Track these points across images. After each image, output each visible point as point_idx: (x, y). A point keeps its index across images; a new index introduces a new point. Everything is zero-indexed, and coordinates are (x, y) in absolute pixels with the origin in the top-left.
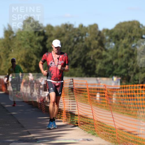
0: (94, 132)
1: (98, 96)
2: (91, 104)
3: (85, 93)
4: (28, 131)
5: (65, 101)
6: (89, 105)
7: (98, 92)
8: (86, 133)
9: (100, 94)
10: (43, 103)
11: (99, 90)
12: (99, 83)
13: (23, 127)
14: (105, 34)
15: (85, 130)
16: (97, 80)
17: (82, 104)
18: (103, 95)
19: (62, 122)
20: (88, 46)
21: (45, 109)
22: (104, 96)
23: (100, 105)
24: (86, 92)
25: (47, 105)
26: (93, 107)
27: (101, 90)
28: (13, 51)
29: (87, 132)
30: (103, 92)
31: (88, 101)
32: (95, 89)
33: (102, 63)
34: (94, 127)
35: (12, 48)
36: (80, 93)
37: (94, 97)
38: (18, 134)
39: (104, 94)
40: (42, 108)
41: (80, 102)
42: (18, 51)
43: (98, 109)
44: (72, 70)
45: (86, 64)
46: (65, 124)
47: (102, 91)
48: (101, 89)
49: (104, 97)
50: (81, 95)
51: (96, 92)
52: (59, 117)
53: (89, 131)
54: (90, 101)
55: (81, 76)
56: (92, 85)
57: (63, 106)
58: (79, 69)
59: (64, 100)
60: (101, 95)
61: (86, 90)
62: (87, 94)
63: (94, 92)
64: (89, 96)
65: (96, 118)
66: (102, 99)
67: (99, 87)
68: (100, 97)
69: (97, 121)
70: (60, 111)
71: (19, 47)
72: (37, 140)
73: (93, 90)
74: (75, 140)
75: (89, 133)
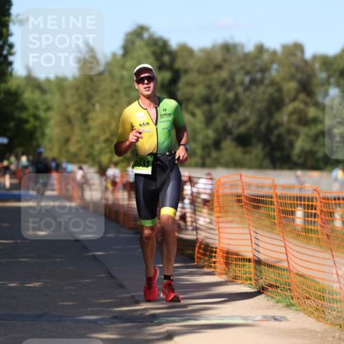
0: (291, 301)
1: (299, 213)
2: (283, 232)
4: (133, 297)
5: (221, 225)
6: (278, 235)
7: (301, 204)
8: (272, 302)
9: (306, 211)
11: (304, 201)
13: (121, 286)
14: (317, 66)
15: (268, 296)
18: (313, 211)
19: (214, 275)
20: (276, 95)
22: (315, 214)
23: (306, 234)
24: (271, 205)
26: (288, 242)
28: (97, 106)
29: (274, 300)
30: (312, 205)
31: (277, 227)
32: (295, 199)
33: (307, 135)
34: (289, 289)
35: (97, 98)
36: (258, 208)
37: (291, 217)
38: (111, 302)
39: (315, 209)
42: (112, 107)
44: (238, 153)
45: (274, 139)
46: (222, 280)
47: (310, 203)
49: (315, 217)
51: (297, 204)
52: (206, 263)
53: (277, 298)
54: (280, 228)
55: (261, 167)
56: (287, 188)
57: (217, 237)
58: (257, 150)
59: (218, 223)
60: (308, 213)
61: (272, 200)
62: (274, 209)
63: (291, 204)
64: (279, 215)
65: (294, 268)
66: (311, 221)
67: (303, 194)
68: (305, 217)
69: (297, 274)
70: (208, 250)
71: (112, 97)
72: (154, 316)
73: (291, 200)
74: (245, 318)
75: (278, 302)
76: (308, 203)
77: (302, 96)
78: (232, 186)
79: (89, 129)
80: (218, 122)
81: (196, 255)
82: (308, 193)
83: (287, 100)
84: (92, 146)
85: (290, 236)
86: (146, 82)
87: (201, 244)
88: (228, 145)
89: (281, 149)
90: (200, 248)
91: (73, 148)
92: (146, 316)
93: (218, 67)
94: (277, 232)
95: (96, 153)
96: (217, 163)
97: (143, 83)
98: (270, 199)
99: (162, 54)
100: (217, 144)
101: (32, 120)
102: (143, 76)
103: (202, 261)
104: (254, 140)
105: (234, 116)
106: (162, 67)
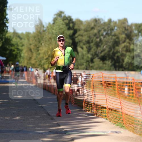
0: (123, 125)
1: (126, 89)
4: (58, 123)
6: (118, 98)
7: (127, 85)
8: (115, 126)
9: (129, 88)
10: (72, 96)
11: (128, 84)
12: (127, 77)
13: (53, 119)
15: (113, 123)
16: (125, 74)
17: (110, 97)
21: (74, 101)
22: (133, 89)
23: (129, 98)
24: (115, 85)
25: (76, 98)
26: (122, 101)
27: (130, 84)
28: (43, 44)
29: (116, 125)
30: (131, 86)
31: (117, 94)
32: (124, 83)
33: (129, 56)
34: (122, 120)
36: (109, 86)
37: (123, 90)
38: (48, 126)
39: (133, 87)
40: (72, 101)
41: (109, 95)
42: (49, 45)
43: (127, 102)
44: (101, 64)
45: (115, 58)
48: (130, 82)
49: (133, 91)
50: (110, 88)
51: (125, 85)
52: (88, 109)
53: (117, 124)
55: (110, 70)
57: (92, 99)
58: (109, 63)
60: (130, 89)
62: (116, 87)
63: (122, 85)
64: (118, 90)
66: (131, 92)
67: (127, 81)
68: (128, 90)
69: (125, 114)
70: (88, 104)
71: (49, 41)
72: (66, 131)
73: (122, 83)
75: (117, 126)
77: (127, 40)
78: (99, 77)
79: (39, 54)
80: (93, 51)
83: (121, 42)
84: (41, 61)
85: (122, 98)
86: (61, 41)
87: (85, 101)
88: (97, 60)
89: (119, 62)
90: (85, 103)
91: (33, 62)
92: (63, 131)
93: (93, 28)
94: (117, 96)
95: (42, 64)
96: (92, 68)
97: (61, 42)
98: (114, 83)
99: (69, 23)
100: (92, 61)
101: (16, 50)
102: (60, 39)
103: (86, 108)
104: (108, 58)
105: (99, 48)
106: (69, 29)
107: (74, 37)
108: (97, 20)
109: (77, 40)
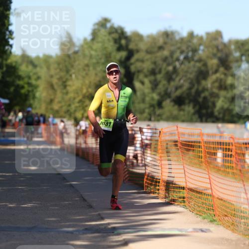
0: (214, 218)
1: (220, 154)
2: (207, 168)
3: (198, 149)
4: (99, 214)
5: (163, 162)
6: (205, 170)
7: (221, 148)
8: (200, 219)
9: (225, 152)
10: (125, 167)
11: (223, 145)
12: (222, 133)
13: (91, 207)
14: (233, 47)
15: (197, 214)
16: (218, 128)
17: (192, 168)
18: (230, 153)
20: (203, 68)
21: (129, 176)
22: (231, 155)
23: (224, 170)
24: (200, 147)
25: (131, 170)
26: (212, 175)
27: (226, 145)
28: (74, 76)
29: (201, 217)
30: (229, 149)
31: (203, 164)
32: (217, 144)
33: (225, 97)
34: (213, 209)
35: (73, 71)
37: (214, 157)
39: (231, 151)
41: (189, 165)
42: (83, 77)
43: (220, 177)
44: (175, 110)
45: (201, 100)
47: (228, 147)
48: (226, 143)
49: (231, 157)
50: (191, 153)
51: (218, 148)
52: (152, 190)
53: (204, 216)
54: (206, 164)
55: (191, 121)
56: (210, 136)
57: (160, 171)
58: (189, 109)
59: (161, 161)
60: (226, 154)
61: (200, 144)
62: (201, 151)
63: (213, 148)
64: (205, 156)
65: (217, 194)
66: (228, 160)
67: (222, 140)
68: (224, 157)
69: (218, 198)
70: (154, 181)
71: (84, 70)
72: (114, 228)
73: (213, 144)
74: (180, 230)
75: (204, 219)
76: (226, 147)
77: (222, 69)
78: (171, 134)
79: (67, 93)
80: (161, 88)
81: (145, 184)
82: (226, 139)
83: (210, 72)
84: (69, 105)
85: (213, 170)
86: (114, 74)
87: (148, 176)
88: (168, 104)
89: (207, 108)
90: (147, 179)
91: (56, 107)
92: (109, 228)
93: (161, 48)
94: (203, 167)
95: (72, 110)
96: (159, 118)
98: (198, 144)
99: (120, 39)
100: (160, 104)
101: (26, 86)
102: (112, 70)
103: (149, 188)
104: (187, 101)
105: (172, 83)
106: (120, 48)
107: (128, 63)
108: (170, 33)
109: (133, 68)
